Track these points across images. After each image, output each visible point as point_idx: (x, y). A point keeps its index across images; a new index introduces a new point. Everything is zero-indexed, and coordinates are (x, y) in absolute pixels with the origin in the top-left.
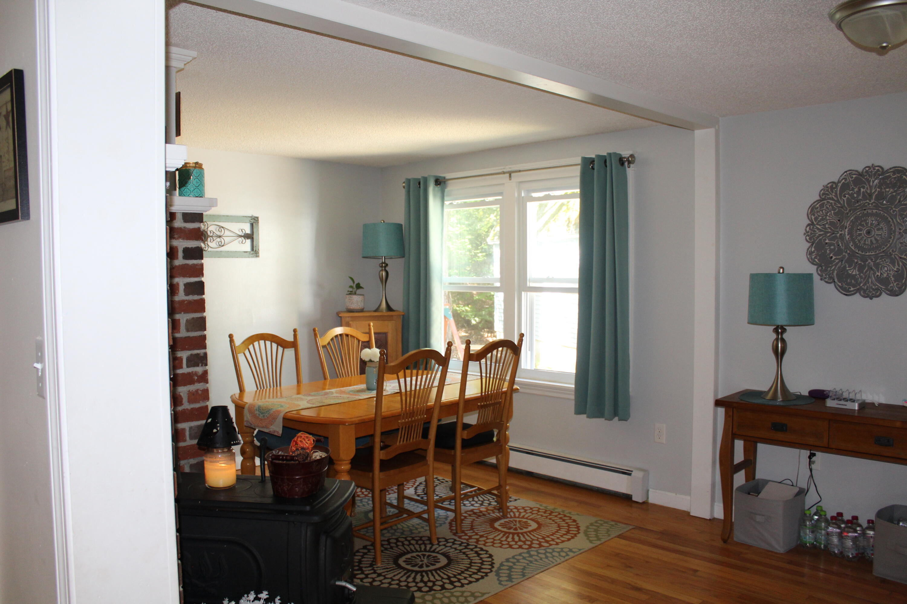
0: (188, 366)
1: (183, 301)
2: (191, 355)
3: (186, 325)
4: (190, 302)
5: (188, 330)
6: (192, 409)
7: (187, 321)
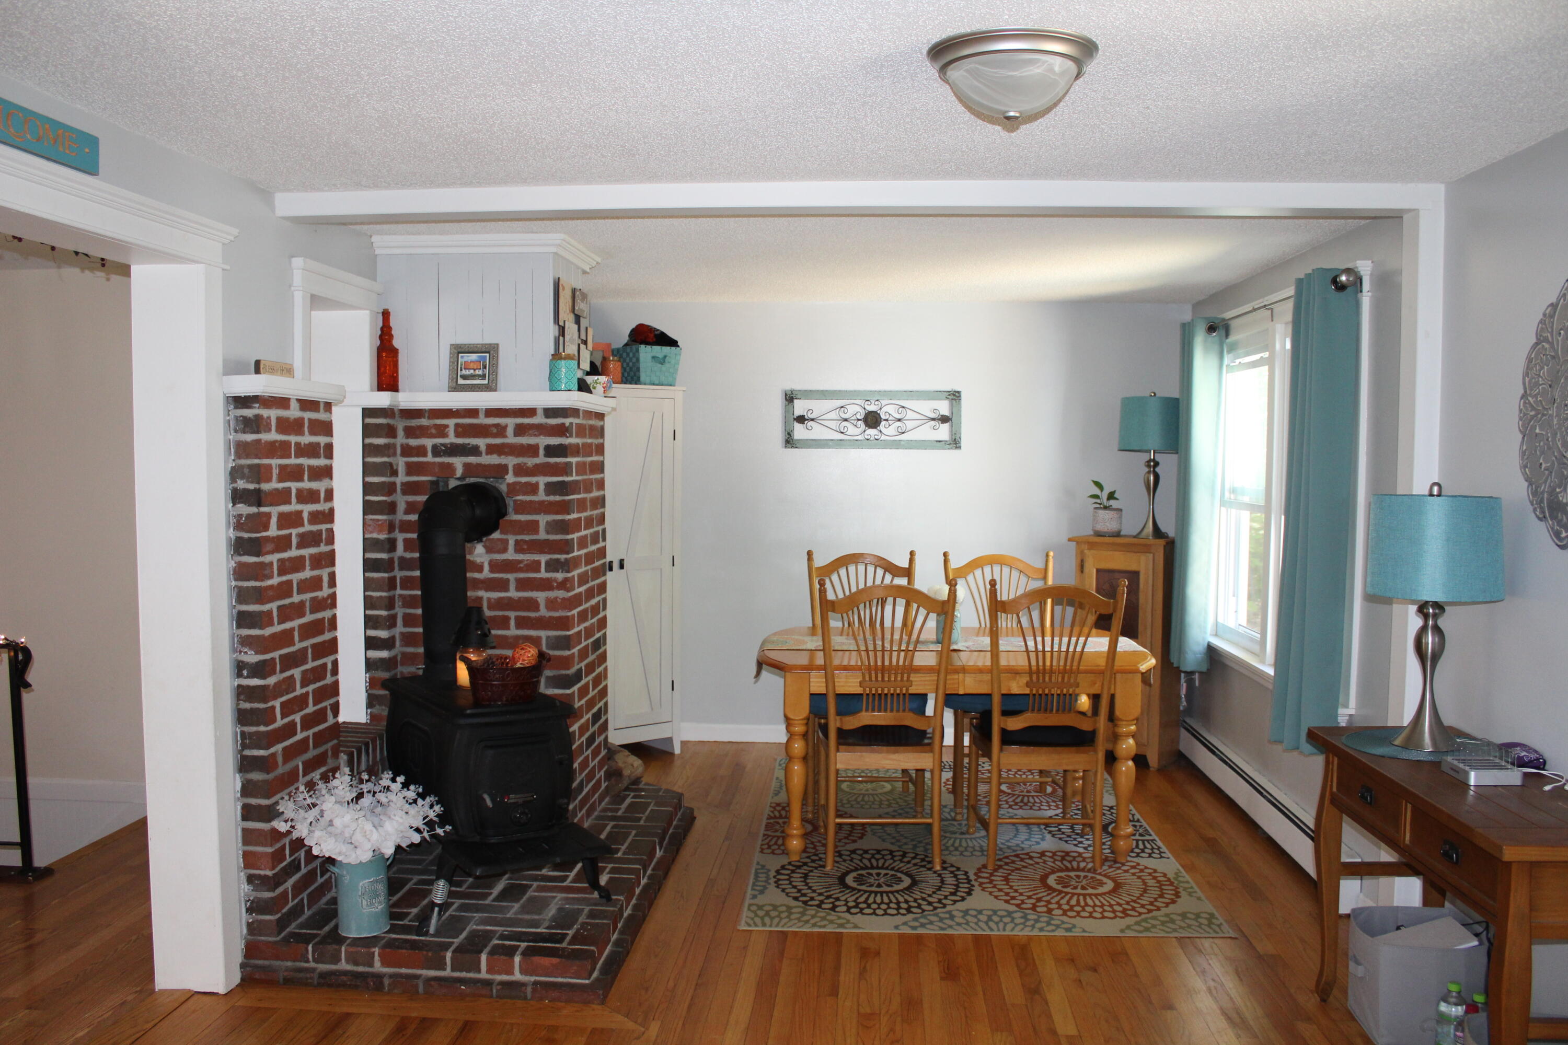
0: (547, 571)
1: (543, 502)
2: (551, 559)
3: (546, 528)
4: (551, 503)
5: (548, 532)
6: (550, 617)
7: (547, 522)
